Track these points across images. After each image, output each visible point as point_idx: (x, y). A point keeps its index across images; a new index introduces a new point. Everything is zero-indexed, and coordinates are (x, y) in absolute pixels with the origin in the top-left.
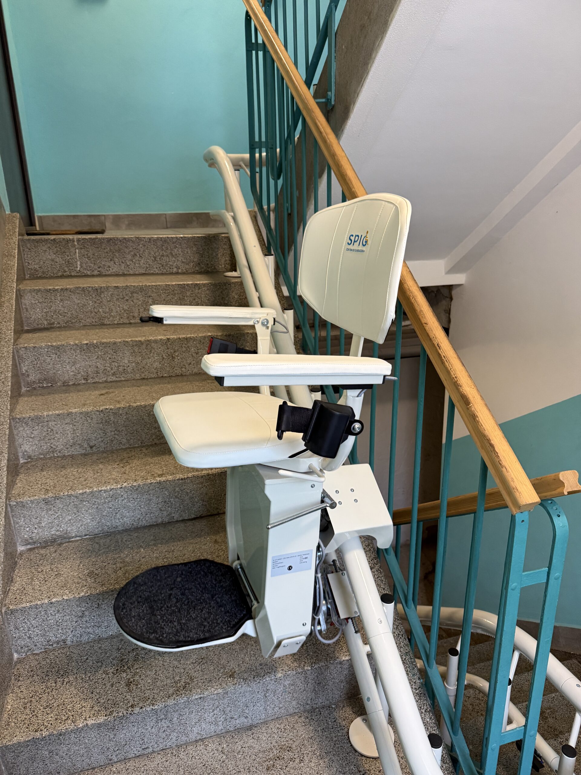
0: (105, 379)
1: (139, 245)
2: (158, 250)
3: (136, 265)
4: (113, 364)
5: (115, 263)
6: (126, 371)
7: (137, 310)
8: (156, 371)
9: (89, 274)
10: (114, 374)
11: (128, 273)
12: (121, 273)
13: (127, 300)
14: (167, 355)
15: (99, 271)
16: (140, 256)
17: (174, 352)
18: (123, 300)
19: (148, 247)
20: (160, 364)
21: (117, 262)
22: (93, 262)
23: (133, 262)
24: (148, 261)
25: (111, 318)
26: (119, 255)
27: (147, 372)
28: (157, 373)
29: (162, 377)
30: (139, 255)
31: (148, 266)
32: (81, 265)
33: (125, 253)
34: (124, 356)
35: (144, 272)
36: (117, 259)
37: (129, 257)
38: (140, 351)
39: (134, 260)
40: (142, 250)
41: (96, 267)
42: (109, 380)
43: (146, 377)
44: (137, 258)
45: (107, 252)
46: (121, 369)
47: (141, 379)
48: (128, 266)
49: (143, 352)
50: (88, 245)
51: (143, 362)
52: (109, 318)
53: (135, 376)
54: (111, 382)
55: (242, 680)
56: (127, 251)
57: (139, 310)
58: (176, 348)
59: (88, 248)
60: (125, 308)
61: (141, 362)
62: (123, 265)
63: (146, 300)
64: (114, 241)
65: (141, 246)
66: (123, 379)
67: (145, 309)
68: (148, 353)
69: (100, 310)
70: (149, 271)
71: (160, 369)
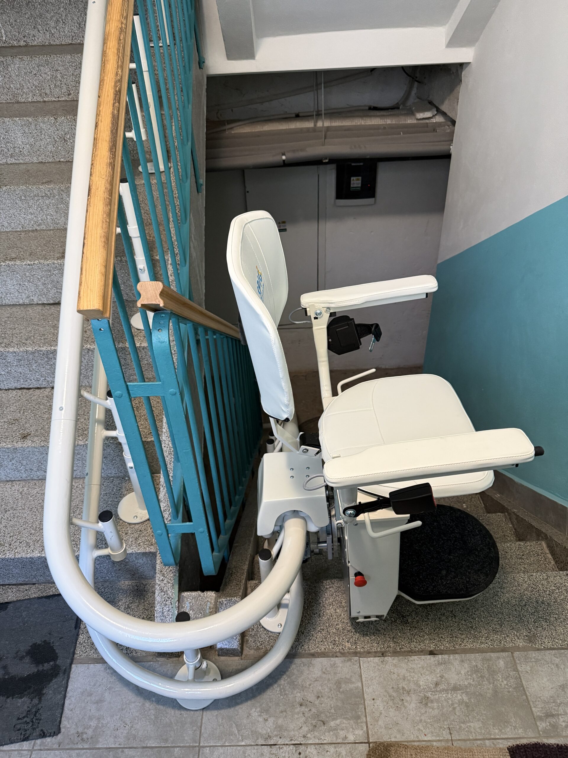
0: (5, 161)
1: (60, 8)
2: (81, 14)
3: (61, 33)
4: (8, 145)
5: (39, 31)
6: (22, 153)
7: (47, 85)
8: (51, 154)
9: (16, 45)
10: (12, 156)
11: (54, 43)
12: (47, 43)
13: (35, 74)
14: (59, 137)
15: (24, 41)
16: (63, 22)
17: (65, 134)
18: (31, 75)
19: (69, 11)
20: (54, 147)
21: (41, 30)
22: (17, 30)
23: (57, 29)
24: (72, 28)
25: (24, 96)
26: (41, 21)
27: (43, 155)
28: (53, 157)
29: (59, 161)
30: (62, 20)
31: (73, 34)
32: (5, 34)
33: (47, 18)
34: (16, 137)
35: (70, 42)
36: (40, 27)
37: (53, 24)
38: (31, 132)
39: (58, 28)
40: (64, 15)
41: (21, 36)
42: (9, 162)
43: (44, 161)
44: (61, 25)
45: (28, 18)
46: (17, 150)
47: (39, 162)
48: (53, 34)
49: (34, 133)
50: (7, 9)
51: (37, 143)
52: (22, 96)
53: (32, 158)
54: (11, 164)
55: (30, 442)
56: (48, 16)
57: (49, 86)
58: (66, 130)
59: (9, 13)
60: (36, 83)
61: (35, 143)
62: (48, 33)
63: (54, 74)
64: (33, 4)
65: (62, 9)
66: (22, 162)
67: (55, 85)
68: (39, 134)
69: (12, 86)
70: (76, 40)
71: (56, 153)
